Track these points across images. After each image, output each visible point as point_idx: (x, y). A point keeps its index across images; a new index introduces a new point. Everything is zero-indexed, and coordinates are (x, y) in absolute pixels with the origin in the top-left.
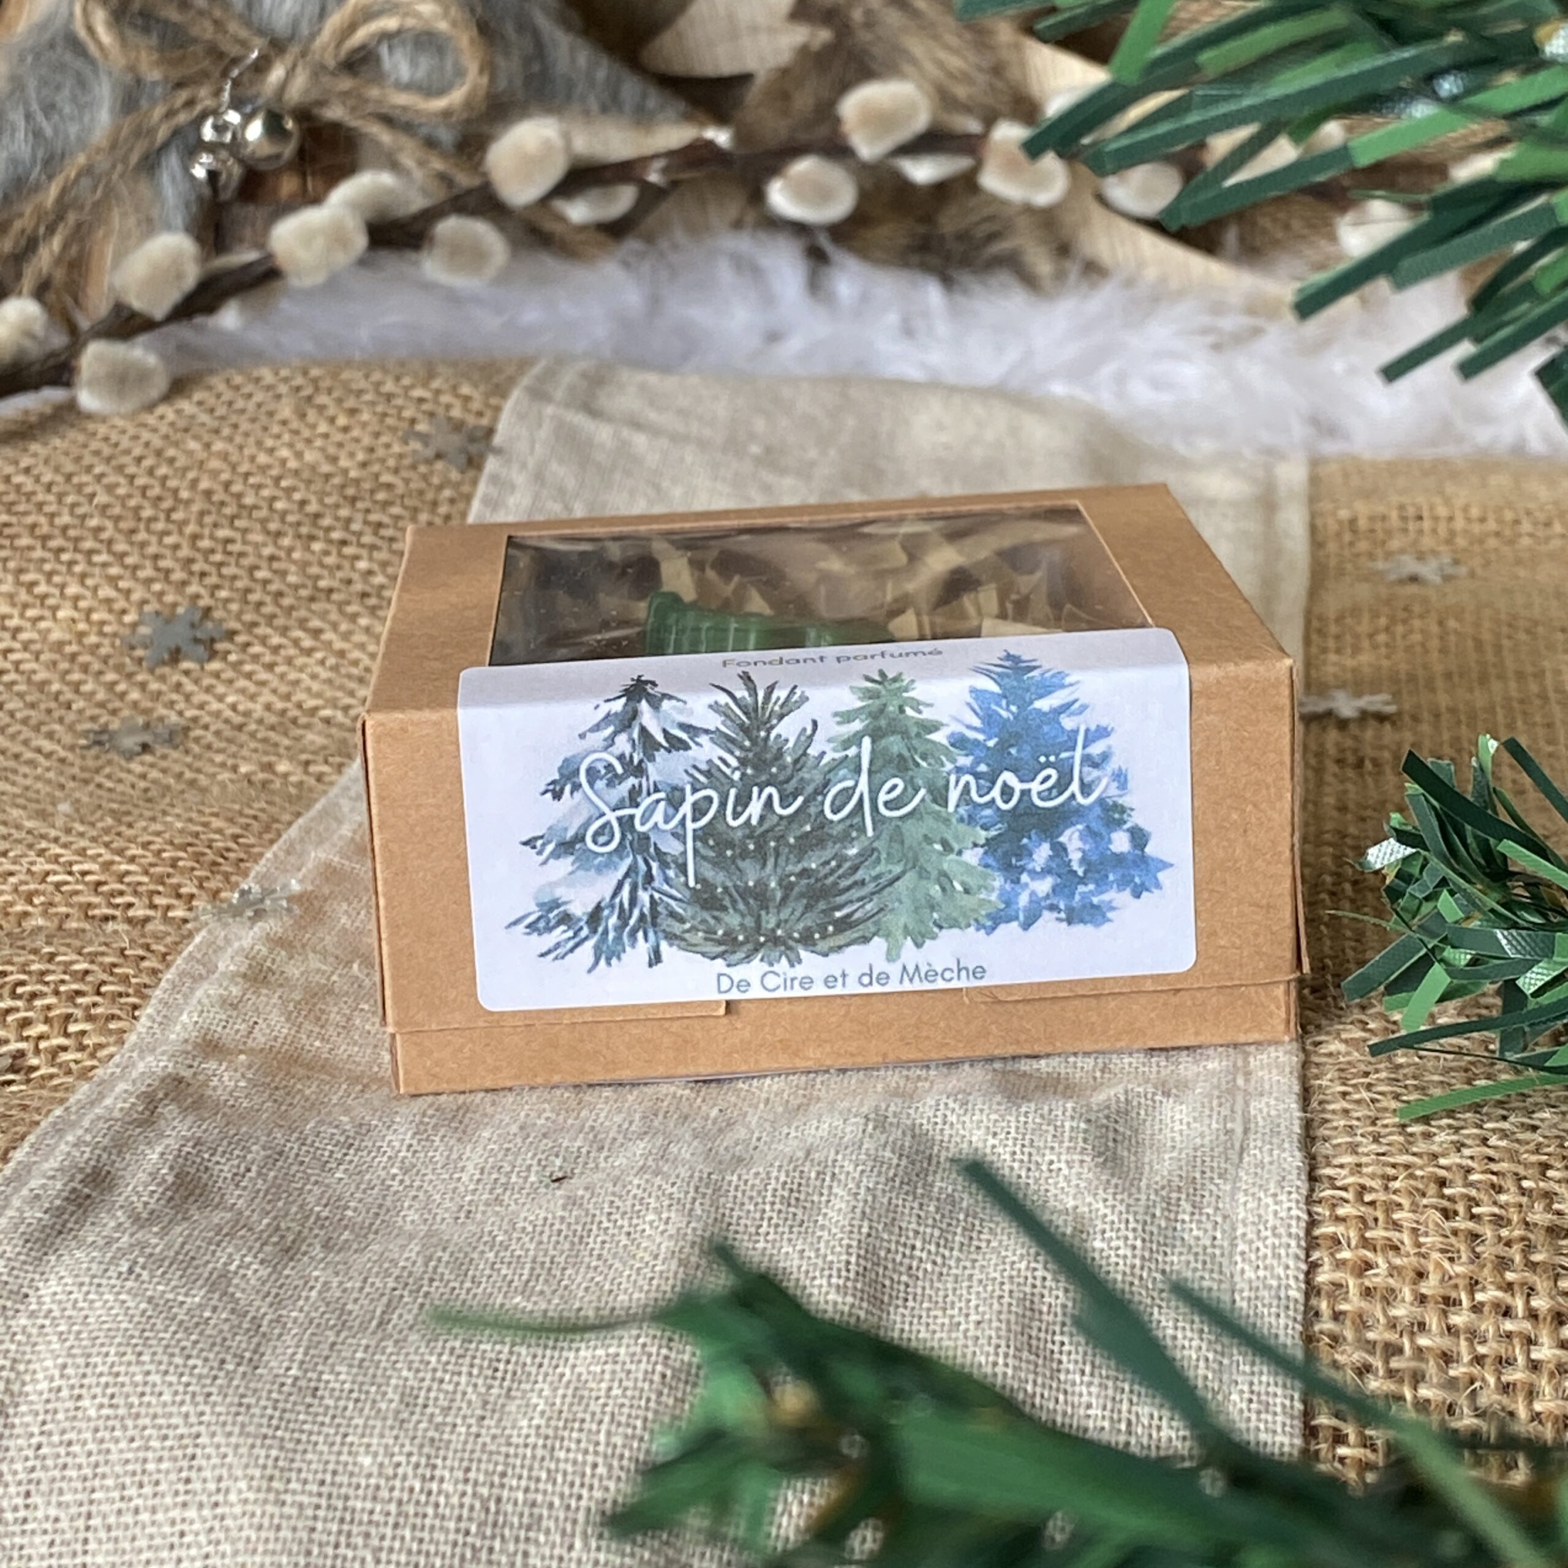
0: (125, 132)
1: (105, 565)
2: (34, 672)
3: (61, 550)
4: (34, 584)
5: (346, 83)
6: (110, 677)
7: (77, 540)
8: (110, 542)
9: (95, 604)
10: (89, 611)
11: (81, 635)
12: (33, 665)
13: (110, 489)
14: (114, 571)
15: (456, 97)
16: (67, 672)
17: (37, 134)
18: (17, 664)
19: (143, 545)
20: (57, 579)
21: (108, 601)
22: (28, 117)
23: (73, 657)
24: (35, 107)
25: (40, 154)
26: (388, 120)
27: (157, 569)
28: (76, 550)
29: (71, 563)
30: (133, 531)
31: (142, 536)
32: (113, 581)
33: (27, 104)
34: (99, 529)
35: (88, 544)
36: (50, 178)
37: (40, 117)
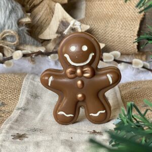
5: (3, 41)
15: (15, 43)
26: (7, 46)
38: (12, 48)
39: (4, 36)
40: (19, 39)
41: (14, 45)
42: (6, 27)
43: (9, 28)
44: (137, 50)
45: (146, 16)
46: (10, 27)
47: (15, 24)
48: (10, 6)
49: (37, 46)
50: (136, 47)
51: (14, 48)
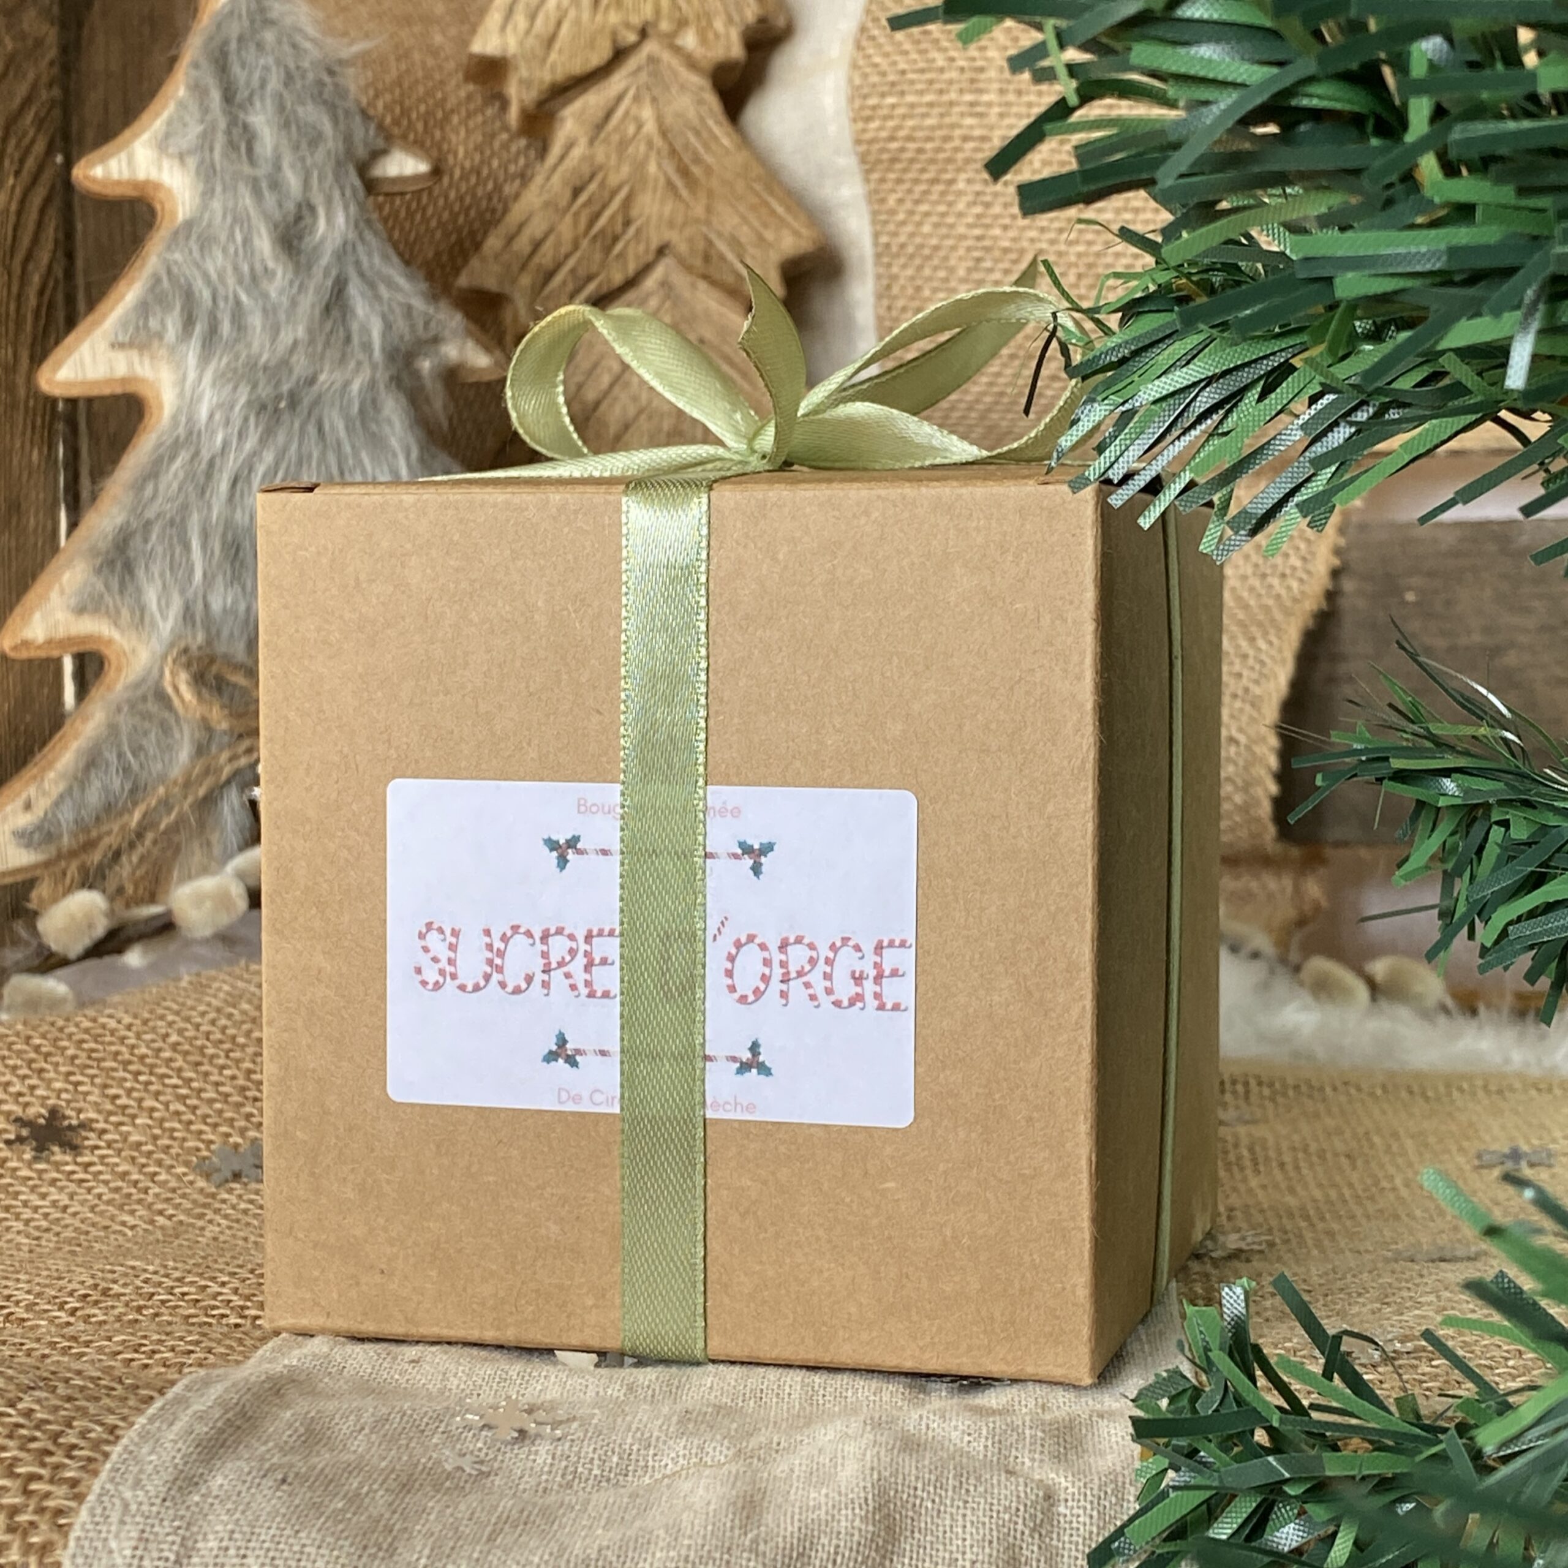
0: (196, 771)
1: (176, 1087)
2: (117, 1165)
3: (139, 1073)
4: (117, 1097)
6: (180, 1170)
7: (152, 1066)
8: (180, 1070)
9: (167, 1115)
10: (162, 1120)
11: (155, 1138)
12: (116, 1160)
13: (180, 1032)
14: (184, 1091)
16: (144, 1166)
17: (126, 770)
18: (103, 1157)
19: (207, 1074)
20: (135, 1094)
21: (178, 1113)
22: (120, 755)
23: (150, 1153)
24: (126, 748)
25: (128, 787)
27: (217, 1092)
28: (151, 1074)
29: (148, 1083)
30: (198, 1064)
31: (206, 1068)
32: (182, 1099)
33: (119, 746)
34: (171, 1060)
35: (163, 1070)
36: (135, 804)
37: (129, 755)
44: (1271, 830)
45: (1344, 603)
50: (1265, 809)
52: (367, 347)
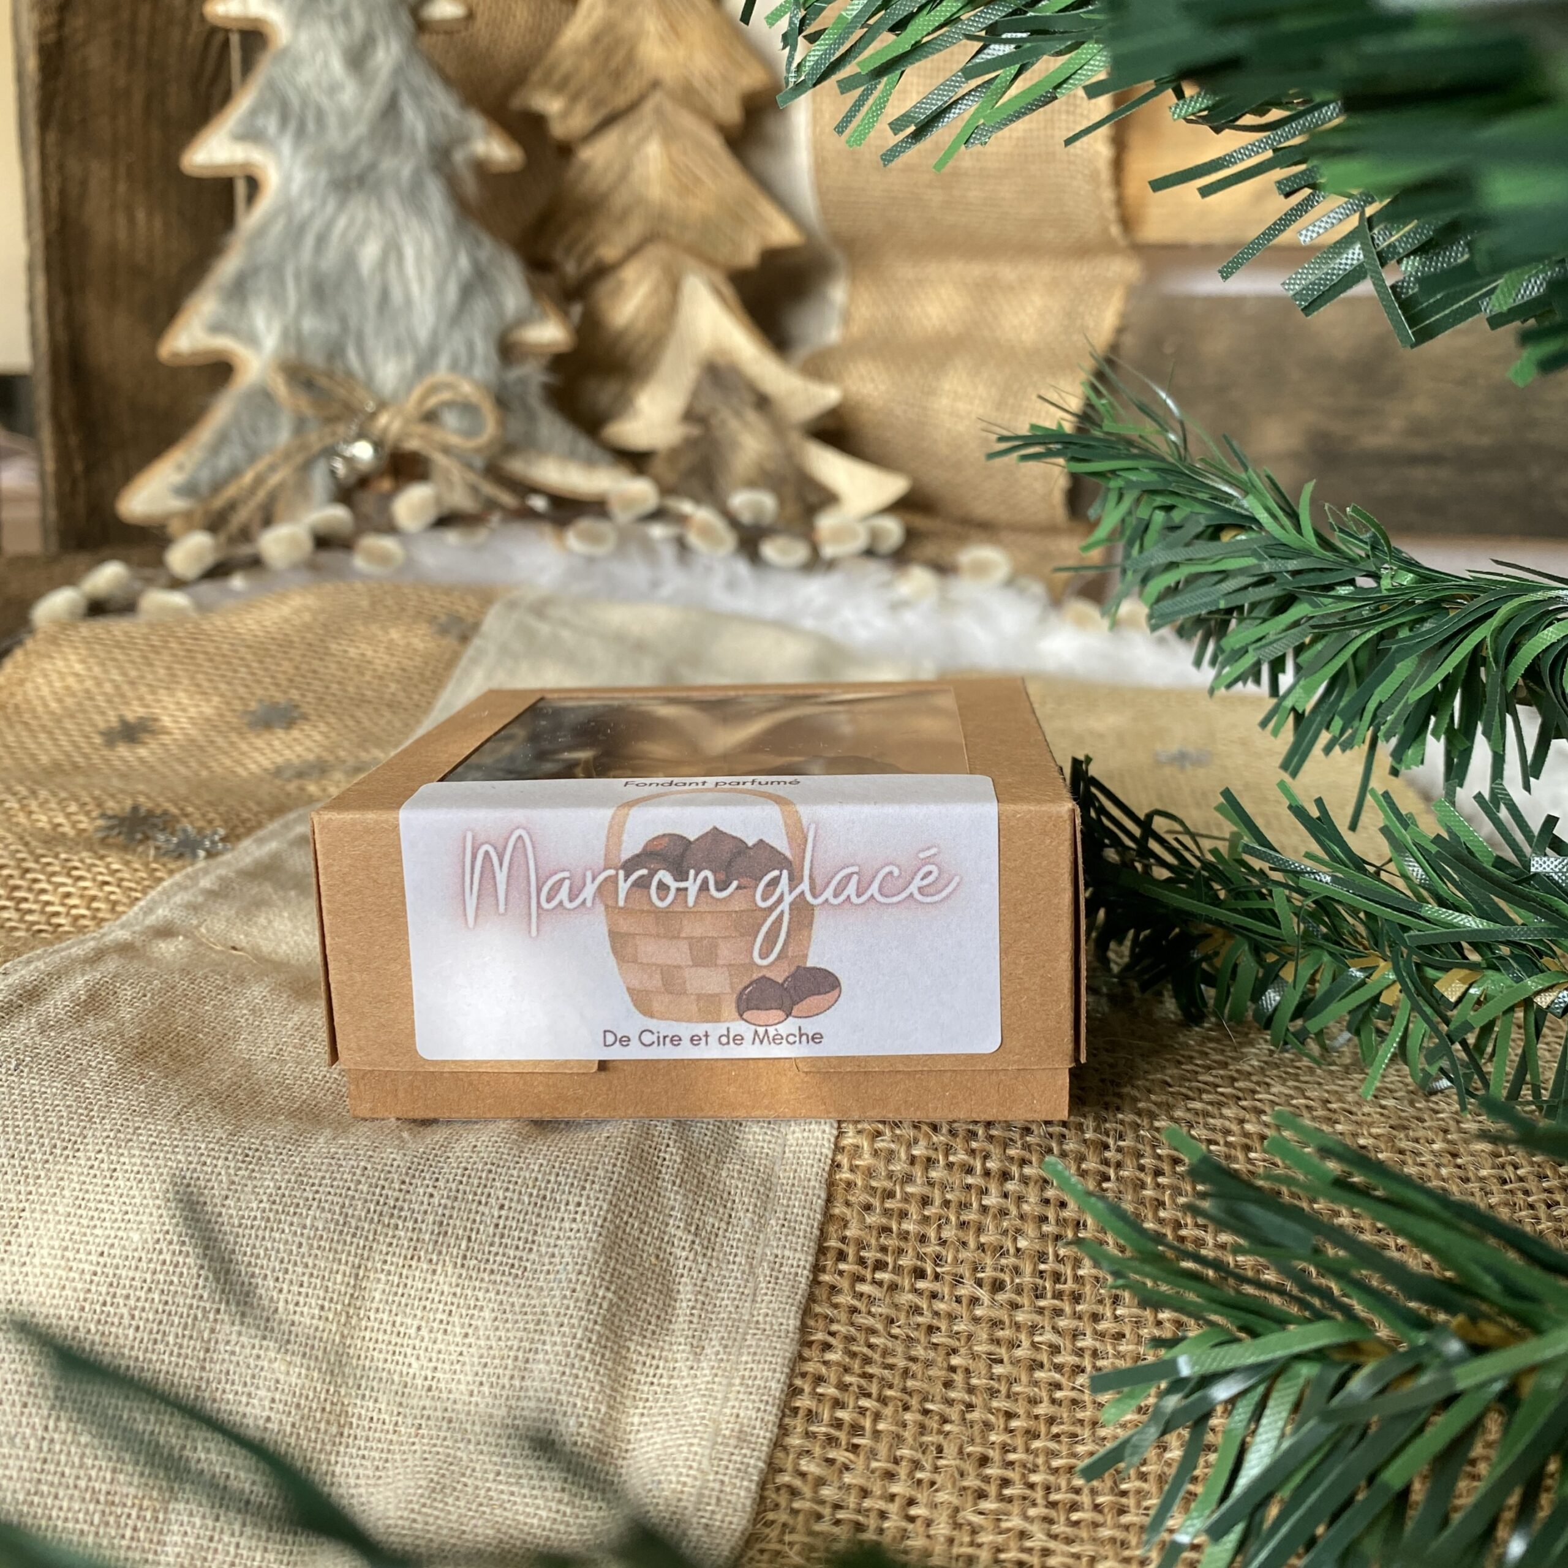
5: (421, 429)
15: (483, 440)
22: (242, 433)
24: (245, 429)
25: (246, 455)
26: (445, 451)
36: (249, 469)
38: (469, 466)
39: (432, 402)
40: (502, 423)
41: (478, 450)
42: (444, 361)
43: (454, 366)
44: (1064, 512)
45: (1122, 352)
46: (463, 361)
47: (484, 348)
48: (464, 262)
49: (590, 463)
51: (479, 462)
52: (413, 142)
